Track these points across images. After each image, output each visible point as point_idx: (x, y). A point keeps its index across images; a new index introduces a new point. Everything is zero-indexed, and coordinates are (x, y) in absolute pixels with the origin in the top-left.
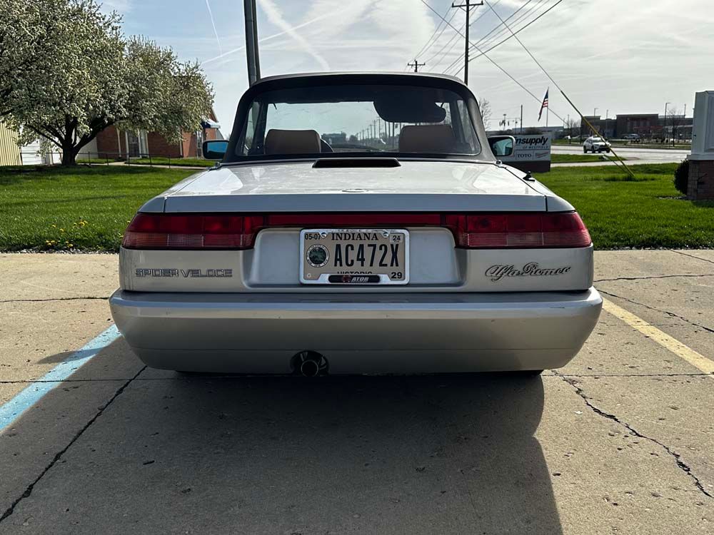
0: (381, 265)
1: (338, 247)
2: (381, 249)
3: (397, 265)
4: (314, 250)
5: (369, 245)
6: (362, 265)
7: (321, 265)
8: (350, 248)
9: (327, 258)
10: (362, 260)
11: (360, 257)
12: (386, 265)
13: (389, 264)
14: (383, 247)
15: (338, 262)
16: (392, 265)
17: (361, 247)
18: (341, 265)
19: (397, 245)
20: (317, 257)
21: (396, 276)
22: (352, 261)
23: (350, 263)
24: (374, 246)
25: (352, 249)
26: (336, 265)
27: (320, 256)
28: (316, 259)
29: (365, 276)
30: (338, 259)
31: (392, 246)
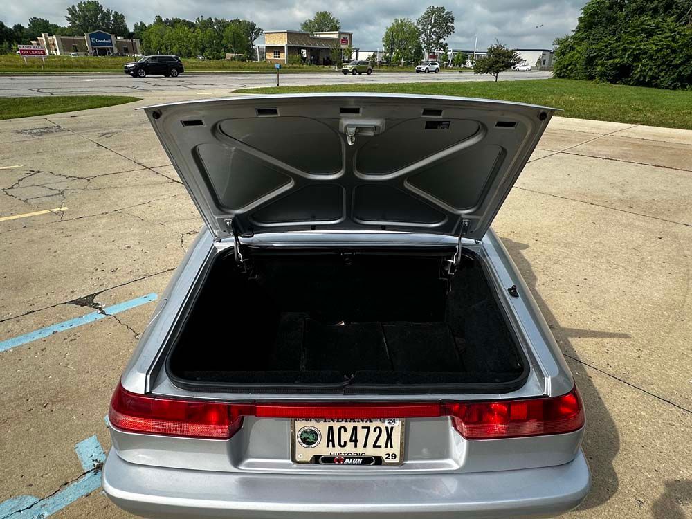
0: (375, 446)
1: (331, 429)
2: (375, 431)
3: (391, 446)
4: (306, 432)
5: (363, 428)
6: (356, 446)
7: (313, 446)
8: (343, 430)
9: (319, 439)
10: (356, 441)
11: (354, 439)
12: (380, 447)
13: (383, 445)
14: (378, 430)
15: (331, 443)
16: (386, 446)
17: (355, 429)
18: (334, 446)
19: (392, 428)
20: (308, 438)
21: (390, 457)
22: (345, 443)
23: (342, 444)
24: (368, 428)
25: (345, 431)
26: (328, 446)
27: (312, 437)
28: (308, 440)
29: (358, 458)
30: (330, 441)
31: (387, 428)
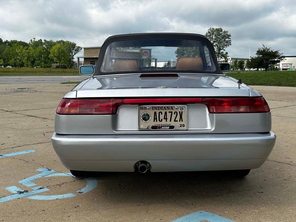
0: (175, 121)
1: (155, 113)
3: (182, 121)
4: (144, 115)
5: (169, 112)
6: (166, 121)
8: (160, 113)
9: (150, 118)
10: (166, 119)
11: (165, 118)
12: (177, 121)
13: (179, 121)
14: (176, 113)
15: (155, 120)
17: (166, 113)
18: (157, 121)
19: (182, 112)
21: (182, 126)
22: (162, 119)
23: (160, 120)
24: (172, 112)
25: (162, 114)
27: (147, 117)
28: (145, 119)
31: (180, 112)
